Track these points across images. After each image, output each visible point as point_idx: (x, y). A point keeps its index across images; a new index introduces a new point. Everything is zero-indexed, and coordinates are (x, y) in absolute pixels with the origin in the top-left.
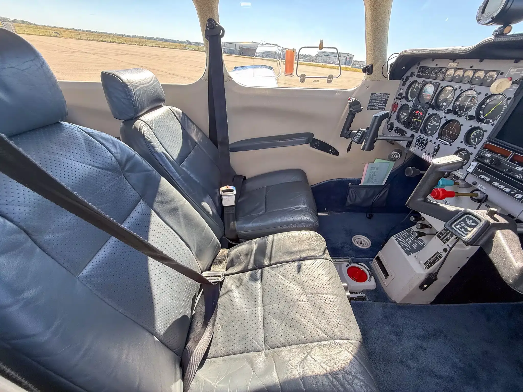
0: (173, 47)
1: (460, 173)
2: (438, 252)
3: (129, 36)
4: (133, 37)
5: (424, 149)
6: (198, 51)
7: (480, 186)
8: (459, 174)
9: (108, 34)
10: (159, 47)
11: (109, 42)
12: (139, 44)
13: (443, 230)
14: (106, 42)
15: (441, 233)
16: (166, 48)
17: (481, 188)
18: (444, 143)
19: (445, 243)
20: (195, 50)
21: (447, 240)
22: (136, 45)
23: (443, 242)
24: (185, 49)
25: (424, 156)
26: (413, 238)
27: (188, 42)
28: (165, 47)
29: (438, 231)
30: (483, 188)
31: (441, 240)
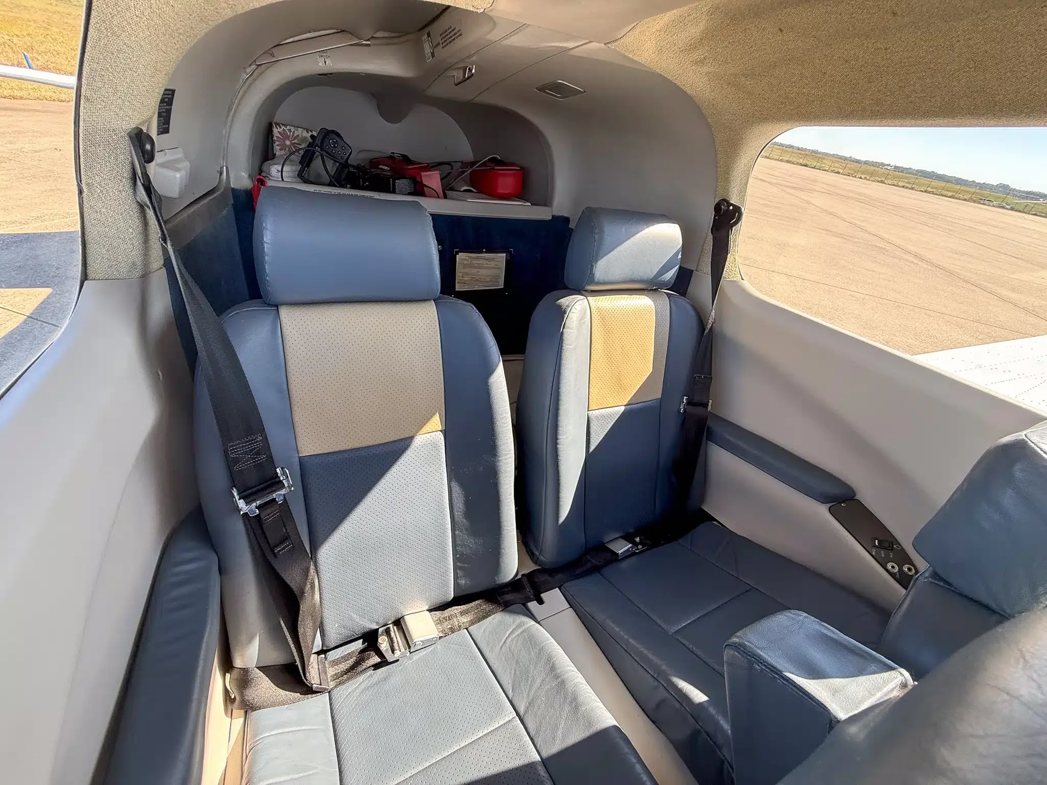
0: (950, 194)
3: (858, 162)
4: (866, 163)
6: (1020, 211)
9: (820, 153)
10: (912, 189)
11: (813, 168)
12: (868, 178)
14: (806, 166)
16: (929, 192)
20: (1012, 209)
22: (861, 178)
24: (979, 203)
27: (1005, 189)
28: (926, 191)
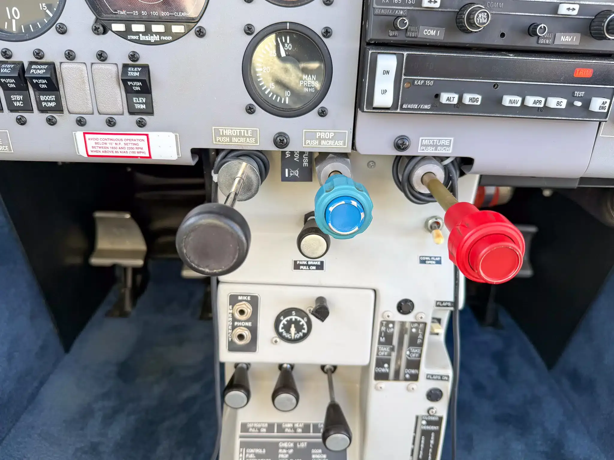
1: (323, 135)
2: (417, 418)
5: (59, 109)
7: (424, 142)
8: (320, 139)
13: (378, 349)
15: (380, 363)
17: (436, 146)
18: (156, 38)
19: (415, 378)
21: (415, 364)
23: (406, 380)
25: (90, 144)
26: (285, 445)
29: (366, 362)
30: (442, 143)
31: (397, 377)
